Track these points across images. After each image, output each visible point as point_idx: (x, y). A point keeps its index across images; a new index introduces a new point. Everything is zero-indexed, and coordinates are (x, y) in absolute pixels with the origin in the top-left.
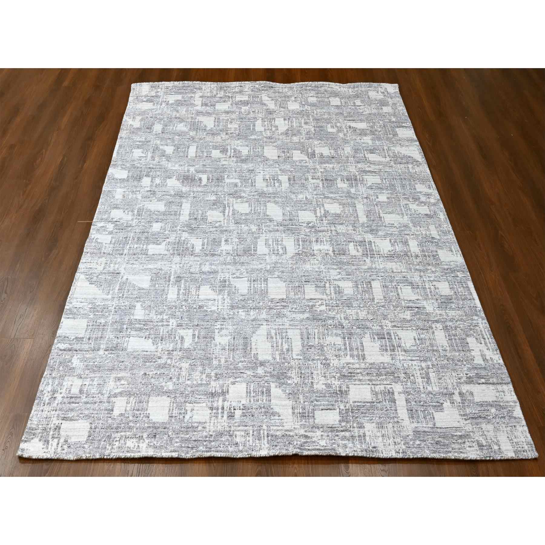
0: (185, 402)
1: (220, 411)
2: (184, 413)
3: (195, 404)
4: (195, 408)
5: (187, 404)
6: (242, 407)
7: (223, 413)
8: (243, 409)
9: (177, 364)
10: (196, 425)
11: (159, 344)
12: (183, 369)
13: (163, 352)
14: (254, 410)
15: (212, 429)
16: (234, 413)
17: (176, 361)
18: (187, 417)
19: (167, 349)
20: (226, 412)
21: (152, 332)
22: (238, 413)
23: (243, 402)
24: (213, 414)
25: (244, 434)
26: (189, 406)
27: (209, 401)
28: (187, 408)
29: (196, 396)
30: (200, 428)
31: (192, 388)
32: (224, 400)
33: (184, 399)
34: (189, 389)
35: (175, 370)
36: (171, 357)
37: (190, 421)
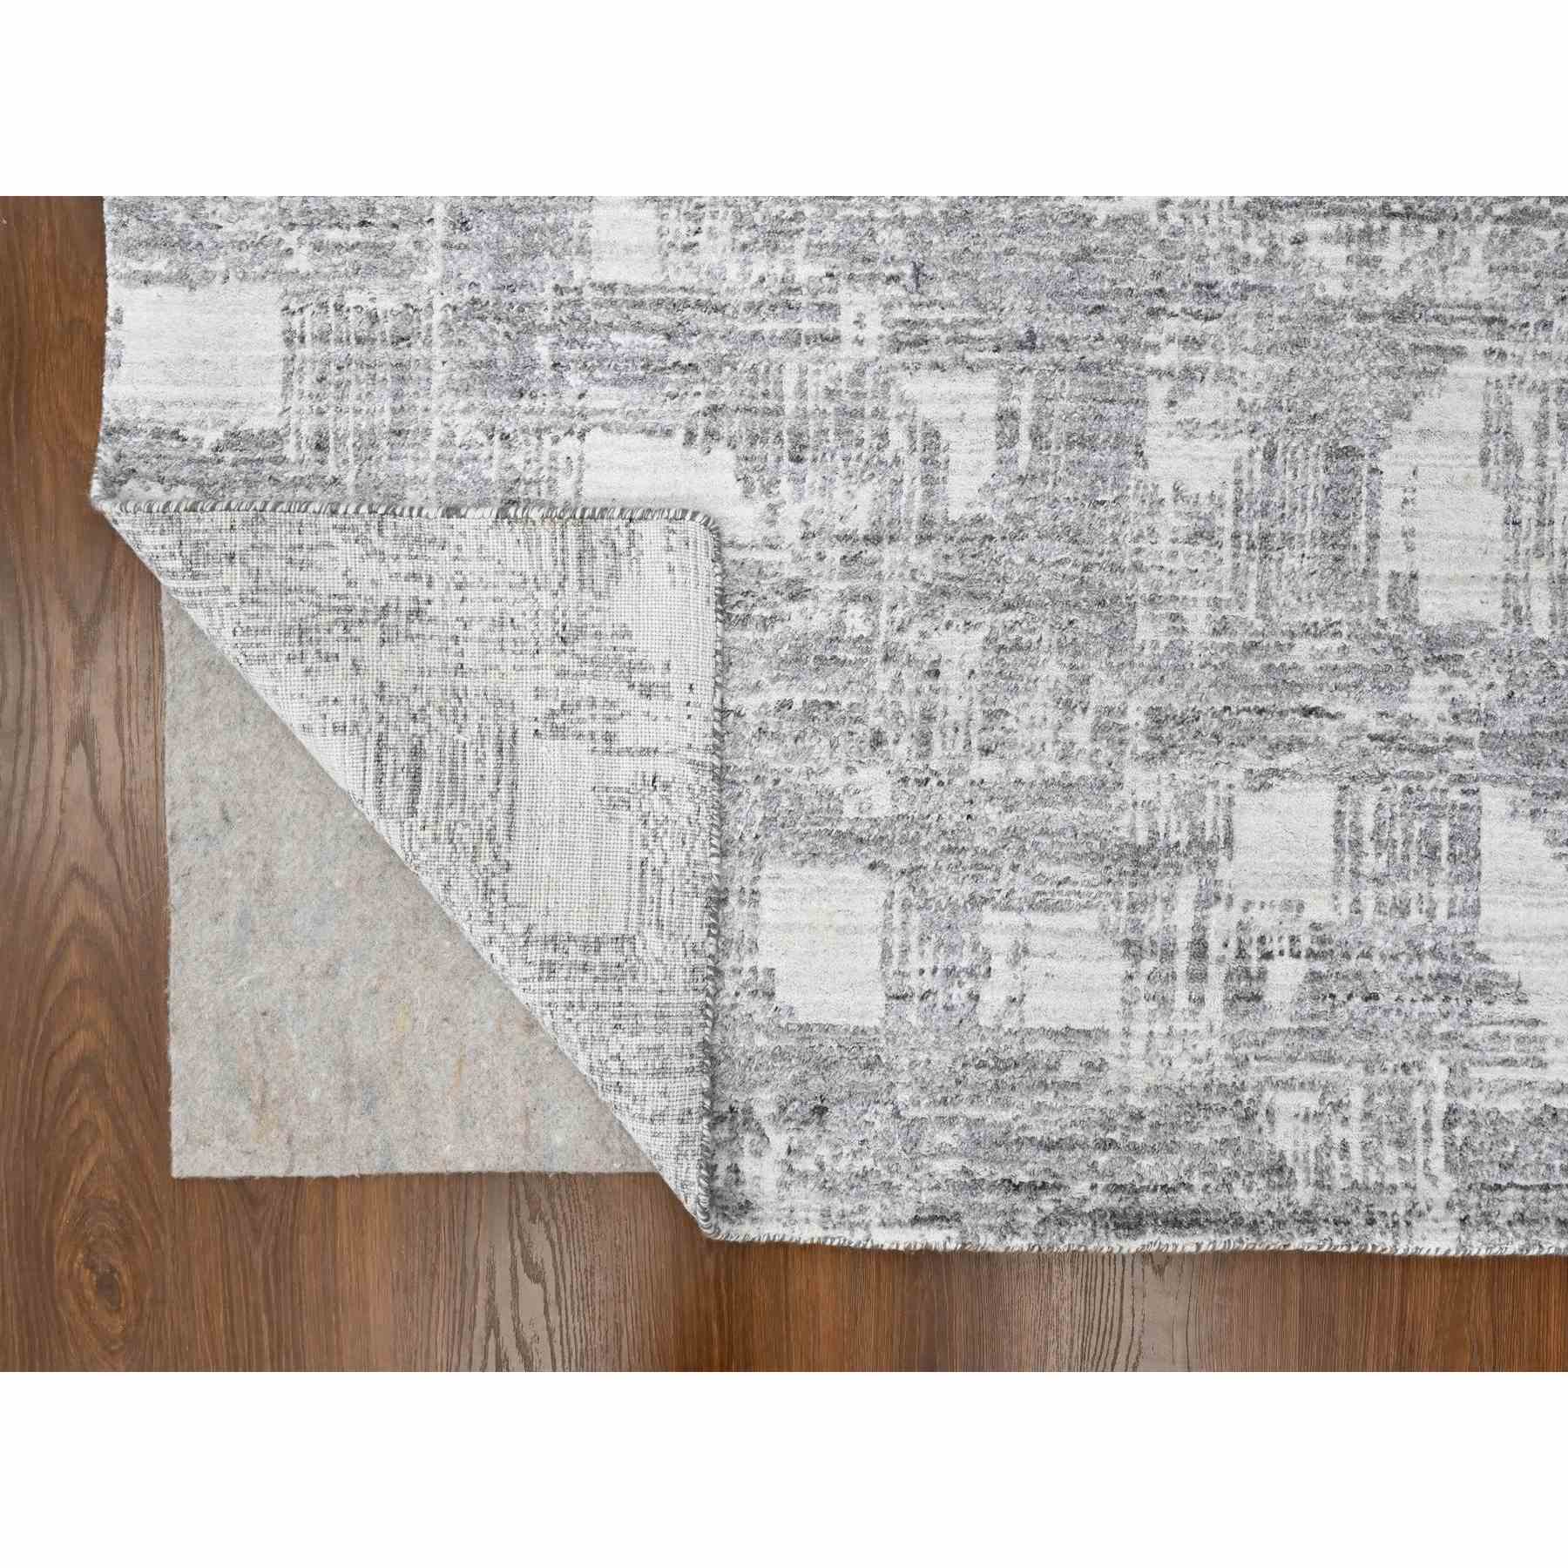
0: (975, 901)
1: (1182, 963)
2: (971, 973)
3: (1033, 917)
4: (1036, 943)
5: (989, 915)
6: (1305, 943)
7: (1197, 976)
8: (1311, 954)
9: (911, 636)
10: (1045, 1045)
11: (785, 488)
12: (952, 676)
13: (812, 552)
14: (1376, 963)
15: (1142, 1076)
16: (1262, 975)
17: (899, 614)
18: (993, 996)
19: (839, 528)
20: (1216, 973)
21: (728, 395)
22: (1285, 977)
23: (1318, 910)
24: (1141, 983)
25: (1314, 1107)
26: (997, 931)
27: (1117, 903)
28: (986, 939)
29: (1041, 867)
30: (1069, 1069)
31: (1009, 809)
32: (1207, 899)
33: (967, 889)
34: (991, 812)
35: (897, 681)
36: (864, 584)
37: (1010, 1023)
